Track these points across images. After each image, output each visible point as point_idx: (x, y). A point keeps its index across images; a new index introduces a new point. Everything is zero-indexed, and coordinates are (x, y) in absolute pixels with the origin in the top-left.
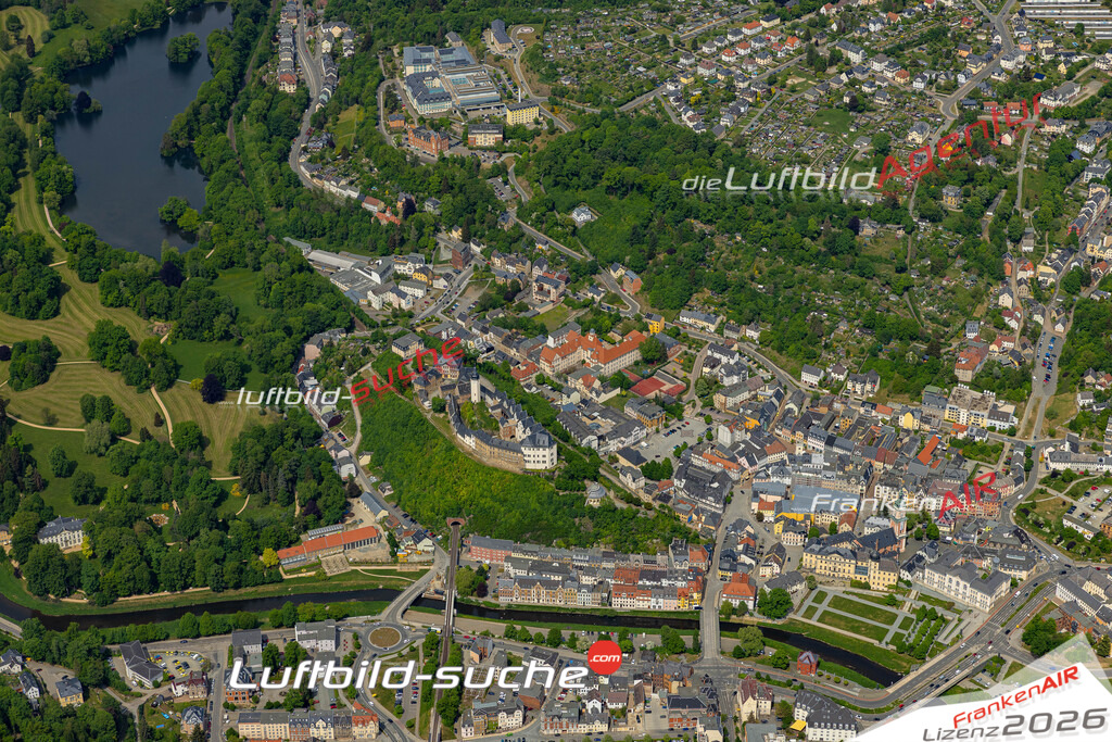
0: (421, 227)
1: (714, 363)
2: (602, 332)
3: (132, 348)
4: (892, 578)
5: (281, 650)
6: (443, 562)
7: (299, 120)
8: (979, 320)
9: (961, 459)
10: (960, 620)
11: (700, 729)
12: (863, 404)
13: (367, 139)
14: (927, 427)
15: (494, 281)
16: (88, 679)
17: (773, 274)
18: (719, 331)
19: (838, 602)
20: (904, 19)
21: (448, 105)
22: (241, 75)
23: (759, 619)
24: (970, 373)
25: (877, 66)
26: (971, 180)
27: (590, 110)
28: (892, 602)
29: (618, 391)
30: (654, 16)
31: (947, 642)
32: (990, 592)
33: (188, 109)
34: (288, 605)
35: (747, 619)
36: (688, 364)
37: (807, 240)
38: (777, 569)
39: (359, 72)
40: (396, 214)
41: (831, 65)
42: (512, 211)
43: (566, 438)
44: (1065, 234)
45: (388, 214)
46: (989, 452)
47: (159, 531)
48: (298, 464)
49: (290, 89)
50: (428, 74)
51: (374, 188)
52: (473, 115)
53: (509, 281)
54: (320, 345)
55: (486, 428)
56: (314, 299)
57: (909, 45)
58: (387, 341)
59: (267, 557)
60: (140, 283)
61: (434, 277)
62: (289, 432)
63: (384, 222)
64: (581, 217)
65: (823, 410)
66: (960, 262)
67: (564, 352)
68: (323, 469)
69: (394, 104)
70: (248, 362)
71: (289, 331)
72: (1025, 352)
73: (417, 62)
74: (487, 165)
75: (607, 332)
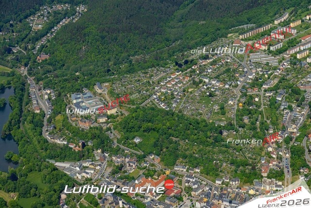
0: (88, 150)
1: (188, 182)
2: (152, 176)
3: (6, 204)
7: (43, 121)
8: (264, 156)
12: (237, 188)
13: (66, 124)
14: (258, 193)
15: (114, 164)
17: (200, 151)
18: (187, 171)
20: (217, 67)
22: (22, 109)
24: (266, 174)
25: (213, 82)
26: (250, 113)
27: (132, 107)
29: (161, 195)
30: (144, 75)
33: (8, 122)
36: (180, 183)
37: (208, 139)
39: (59, 104)
40: (79, 147)
41: (200, 83)
42: (115, 141)
44: (280, 126)
45: (77, 148)
49: (38, 112)
50: (80, 102)
51: (71, 140)
53: (119, 164)
54: (65, 194)
56: (61, 179)
57: (221, 74)
60: (5, 182)
61: (96, 166)
63: (77, 150)
64: (137, 140)
65: (225, 192)
67: (142, 184)
70: (44, 203)
71: (55, 191)
72: (280, 164)
73: (76, 99)
74: (105, 128)
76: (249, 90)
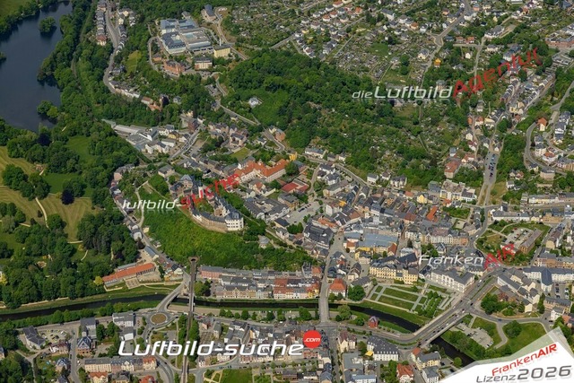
0: (172, 111)
1: (323, 174)
2: (265, 161)
3: (25, 178)
4: (415, 278)
5: (106, 327)
6: (187, 279)
7: (108, 59)
8: (456, 147)
9: (448, 217)
10: (450, 298)
11: (320, 358)
12: (399, 192)
13: (143, 68)
14: (431, 202)
15: (210, 137)
16: (7, 346)
17: (351, 128)
18: (325, 158)
19: (388, 291)
21: (184, 49)
22: (78, 37)
23: (349, 301)
24: (452, 174)
25: (401, 21)
26: (450, 77)
27: (256, 49)
28: (415, 290)
29: (274, 190)
31: (444, 309)
32: (464, 283)
33: (50, 56)
34: (108, 304)
35: (342, 301)
36: (310, 175)
37: (368, 110)
38: (357, 276)
39: (138, 34)
40: (159, 105)
41: (378, 21)
42: (218, 101)
43: (248, 215)
44: (499, 102)
45: (155, 105)
46: (462, 213)
47: (42, 270)
48: (112, 233)
49: (103, 43)
50: (173, 33)
51: (147, 92)
52: (196, 53)
53: (218, 137)
54: (122, 173)
55: (207, 212)
56: (118, 150)
57: (418, 10)
58: (155, 169)
59: (97, 281)
60: (28, 145)
61: (179, 136)
62: (107, 217)
63: (153, 109)
64: (253, 103)
65: (379, 195)
66: (446, 118)
67: (247, 171)
68: (125, 235)
69: (156, 49)
70: (85, 183)
71: (105, 166)
72: (480, 162)
73: (167, 27)
75: (268, 160)
76: (460, 40)
